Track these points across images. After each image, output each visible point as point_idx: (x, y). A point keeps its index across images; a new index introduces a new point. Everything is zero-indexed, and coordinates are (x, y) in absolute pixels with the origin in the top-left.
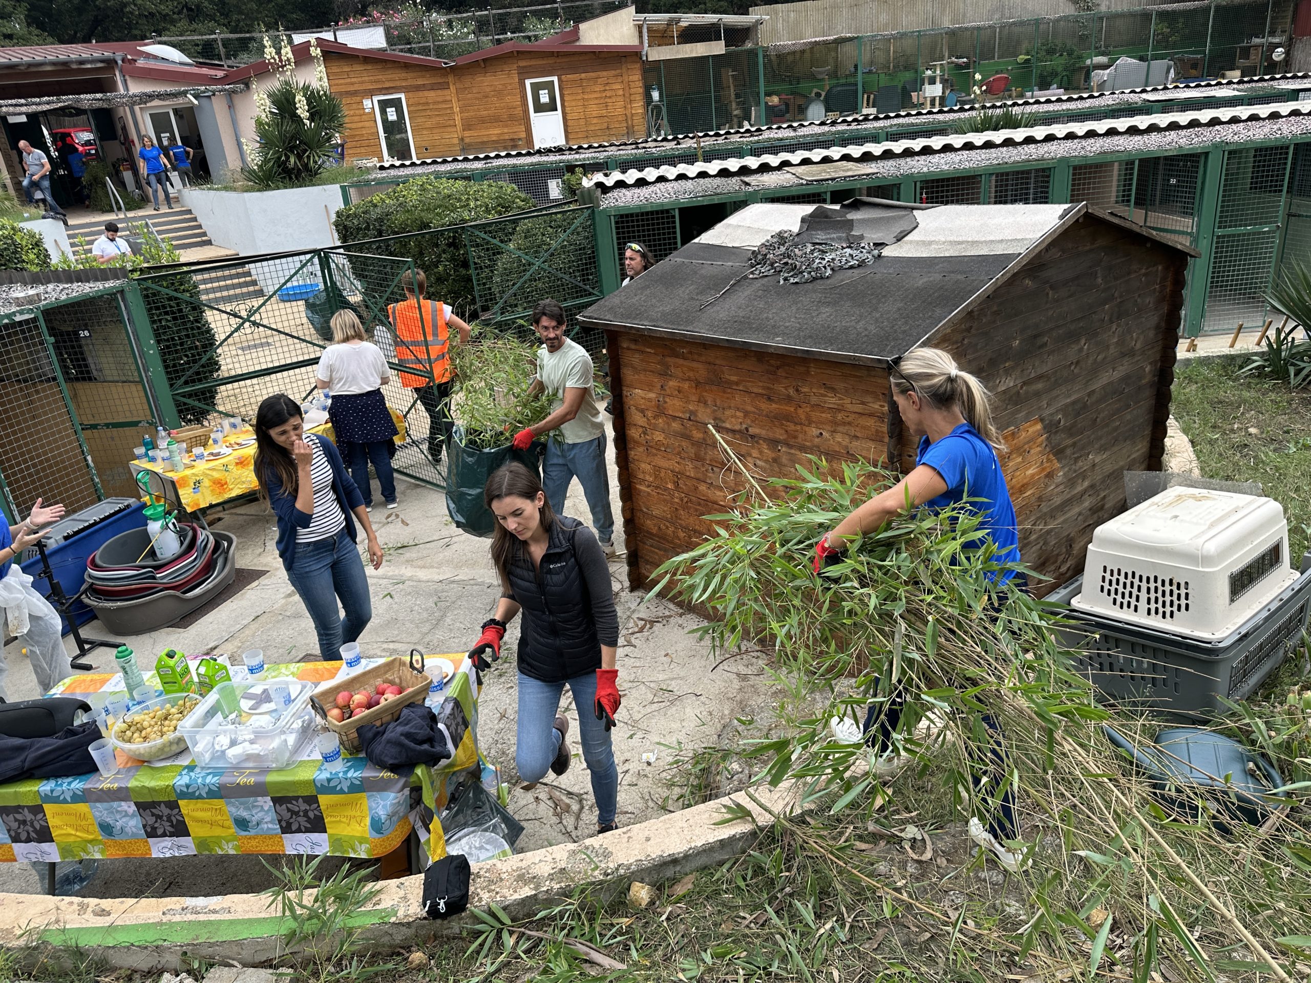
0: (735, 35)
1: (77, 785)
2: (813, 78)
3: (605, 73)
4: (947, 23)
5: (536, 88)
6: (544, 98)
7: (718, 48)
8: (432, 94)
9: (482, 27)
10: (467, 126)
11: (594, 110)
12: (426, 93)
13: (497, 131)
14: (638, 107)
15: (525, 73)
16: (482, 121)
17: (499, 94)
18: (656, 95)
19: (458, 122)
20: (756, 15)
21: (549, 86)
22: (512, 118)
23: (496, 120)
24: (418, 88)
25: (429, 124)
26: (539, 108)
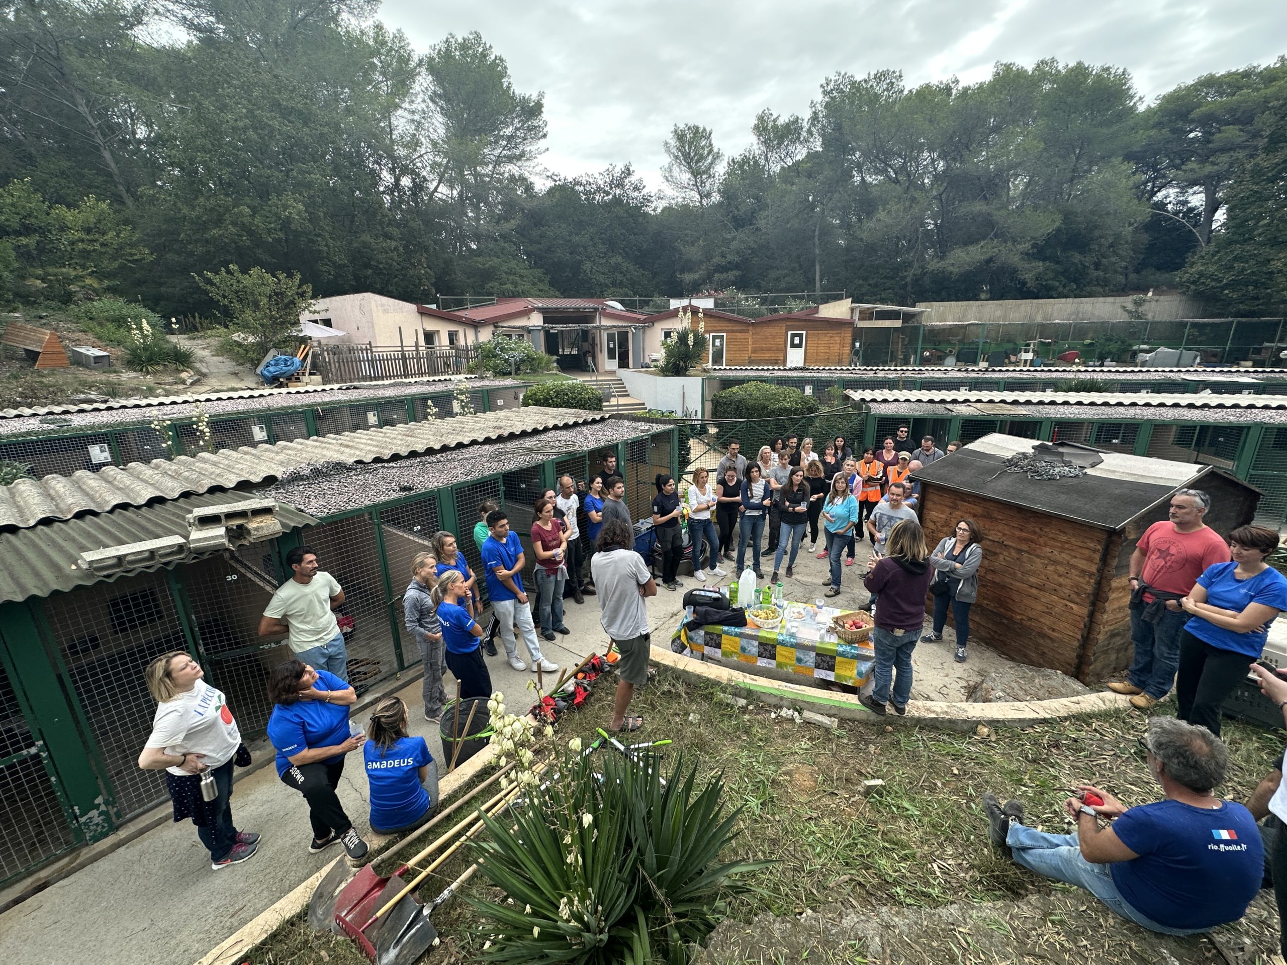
0: (908, 317)
1: (737, 630)
2: (949, 342)
3: (831, 332)
4: (1039, 319)
5: (793, 336)
6: (797, 341)
7: (898, 324)
8: (739, 335)
9: (764, 301)
10: (754, 351)
11: (822, 349)
12: (737, 334)
13: (770, 356)
14: (847, 350)
15: (789, 328)
16: (762, 349)
17: (774, 337)
18: (857, 345)
19: (750, 348)
20: (920, 308)
21: (800, 336)
22: (778, 350)
23: (769, 350)
24: (733, 331)
25: (734, 350)
26: (793, 346)
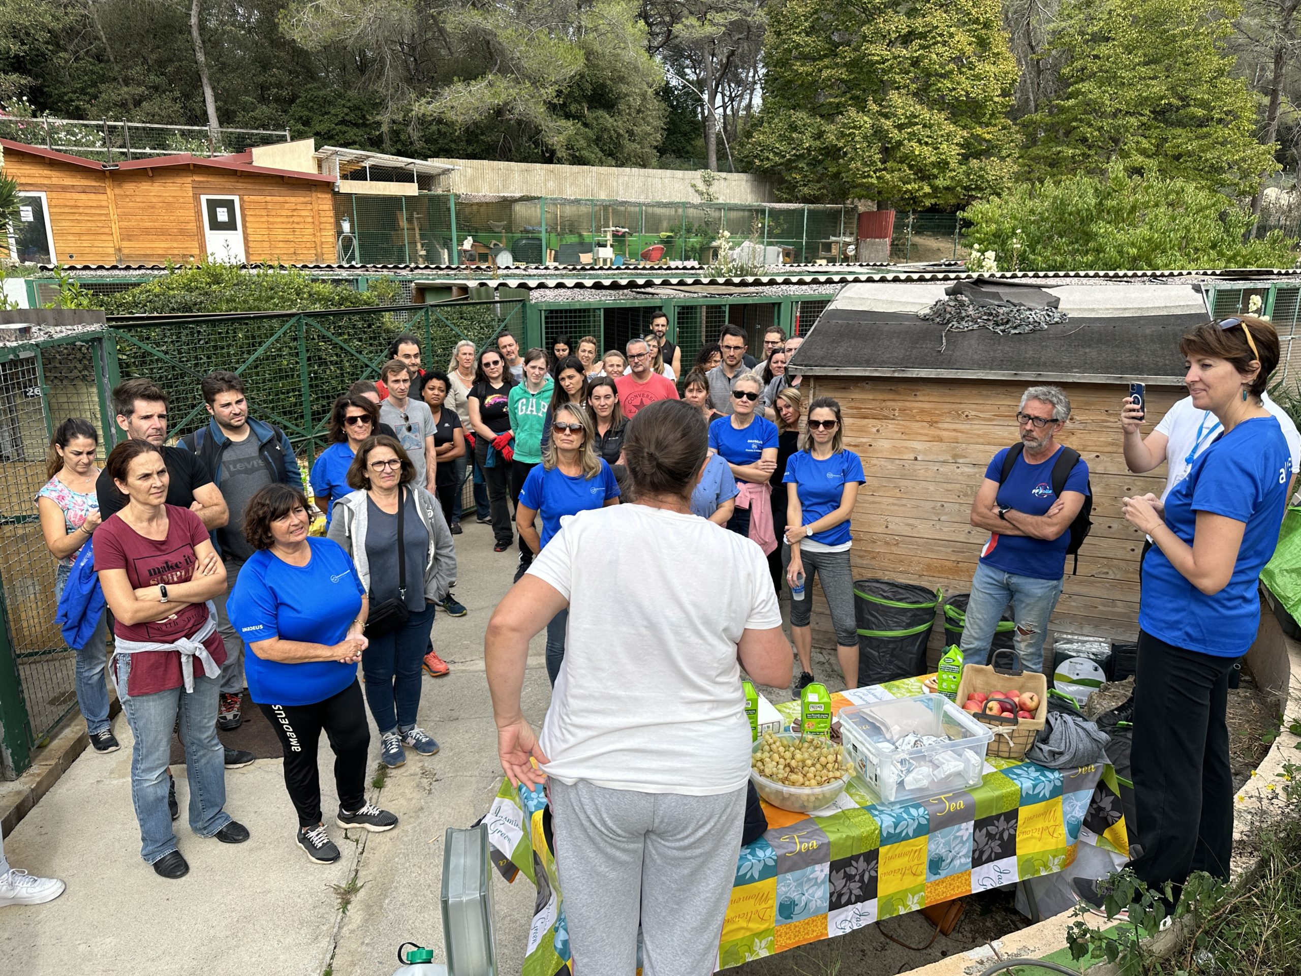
1: (766, 853)
2: (490, 230)
3: (293, 199)
5: (213, 206)
6: (222, 215)
7: (411, 189)
8: (83, 196)
9: (115, 138)
10: (127, 236)
11: (280, 234)
12: (76, 196)
13: (163, 245)
14: (329, 234)
15: (200, 188)
16: (146, 232)
17: (169, 206)
19: (115, 228)
21: (230, 205)
22: (183, 232)
23: (163, 233)
24: (64, 189)
25: (76, 230)
26: (216, 225)
